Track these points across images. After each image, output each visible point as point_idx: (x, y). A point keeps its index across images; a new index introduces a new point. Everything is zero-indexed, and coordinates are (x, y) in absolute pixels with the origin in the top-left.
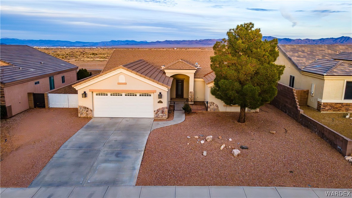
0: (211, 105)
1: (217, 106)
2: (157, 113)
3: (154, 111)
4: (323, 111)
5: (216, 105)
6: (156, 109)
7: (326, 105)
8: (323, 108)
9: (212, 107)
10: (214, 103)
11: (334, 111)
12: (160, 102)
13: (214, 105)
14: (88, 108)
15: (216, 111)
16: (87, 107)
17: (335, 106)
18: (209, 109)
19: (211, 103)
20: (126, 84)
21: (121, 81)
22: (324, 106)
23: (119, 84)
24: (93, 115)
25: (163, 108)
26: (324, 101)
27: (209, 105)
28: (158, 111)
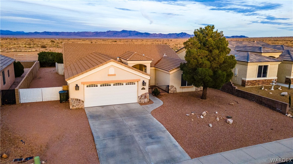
0: (171, 88)
1: (176, 89)
2: (141, 98)
3: (139, 97)
4: (247, 86)
5: (175, 87)
6: (140, 95)
7: (248, 81)
8: (247, 84)
9: (172, 89)
10: (173, 86)
11: (252, 85)
12: (143, 89)
13: (174, 87)
14: (79, 100)
15: (175, 92)
16: (79, 98)
17: (253, 82)
18: (170, 92)
19: (172, 86)
20: (115, 75)
21: (110, 73)
22: (247, 83)
23: (109, 75)
24: (84, 105)
25: (145, 93)
26: (247, 79)
27: (170, 88)
28: (142, 97)
